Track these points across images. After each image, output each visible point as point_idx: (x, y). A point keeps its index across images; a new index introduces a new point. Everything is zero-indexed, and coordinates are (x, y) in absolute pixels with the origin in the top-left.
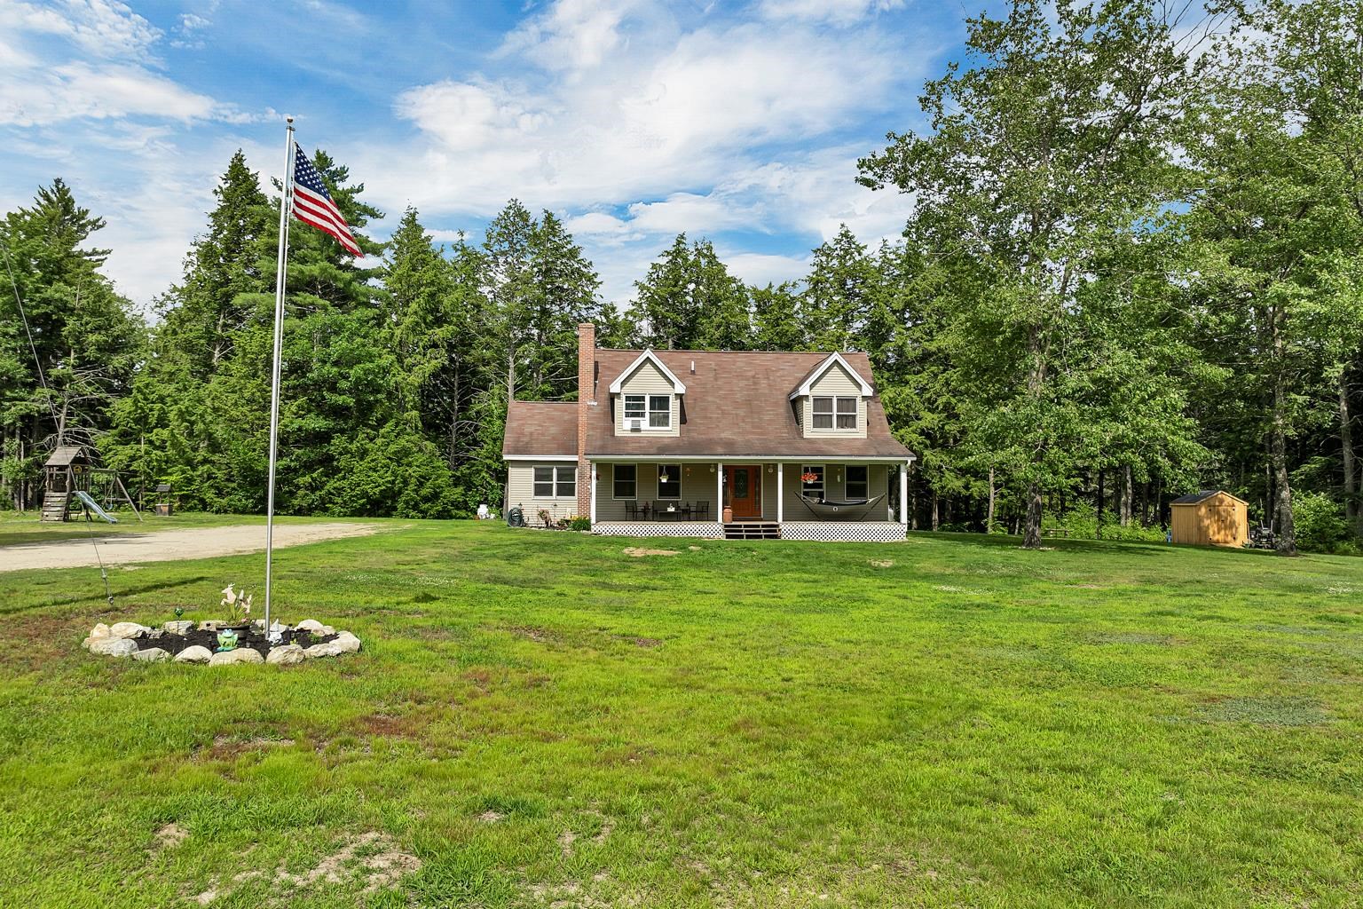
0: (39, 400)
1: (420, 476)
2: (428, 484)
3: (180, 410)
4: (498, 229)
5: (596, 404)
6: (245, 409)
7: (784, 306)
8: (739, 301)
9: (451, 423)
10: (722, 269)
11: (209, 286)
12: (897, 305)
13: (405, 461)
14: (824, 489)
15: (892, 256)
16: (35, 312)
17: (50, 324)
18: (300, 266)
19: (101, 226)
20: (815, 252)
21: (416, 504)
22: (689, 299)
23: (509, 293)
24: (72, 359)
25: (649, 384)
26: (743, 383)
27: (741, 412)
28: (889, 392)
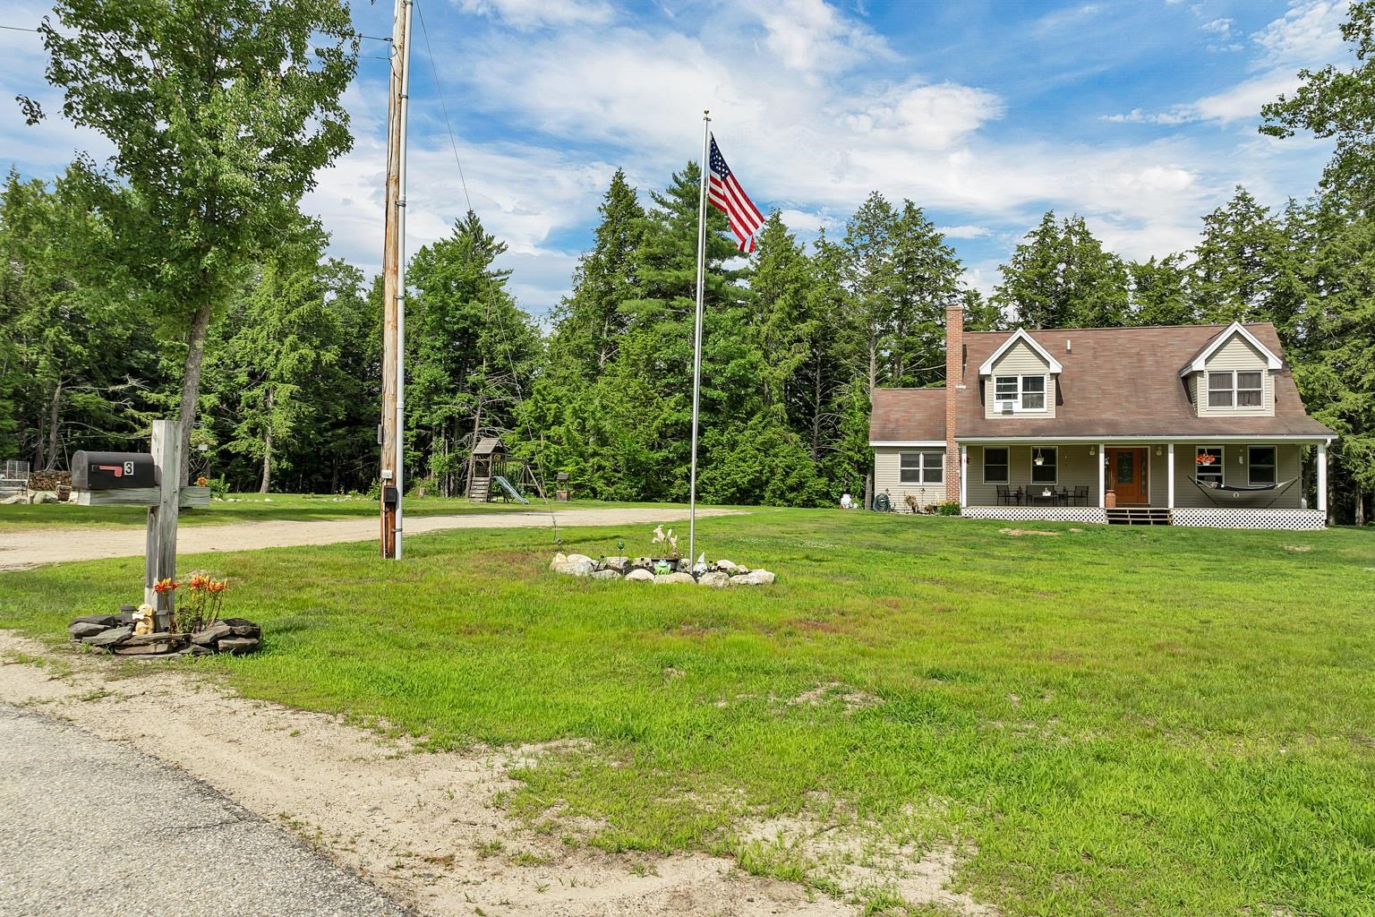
0: (458, 404)
1: (787, 466)
2: (794, 474)
3: (574, 408)
4: (858, 223)
5: (964, 387)
6: (629, 405)
7: (1169, 281)
8: (1116, 278)
9: (813, 415)
10: (1096, 245)
11: (596, 295)
12: (1309, 271)
13: (772, 452)
14: (1223, 473)
15: (1303, 217)
16: (456, 327)
17: (466, 337)
18: (676, 273)
19: (504, 250)
20: (1206, 219)
21: (783, 493)
22: (1060, 280)
23: (870, 284)
24: (484, 367)
25: (1022, 364)
26: (1126, 361)
27: (1124, 392)
28: (1300, 370)
